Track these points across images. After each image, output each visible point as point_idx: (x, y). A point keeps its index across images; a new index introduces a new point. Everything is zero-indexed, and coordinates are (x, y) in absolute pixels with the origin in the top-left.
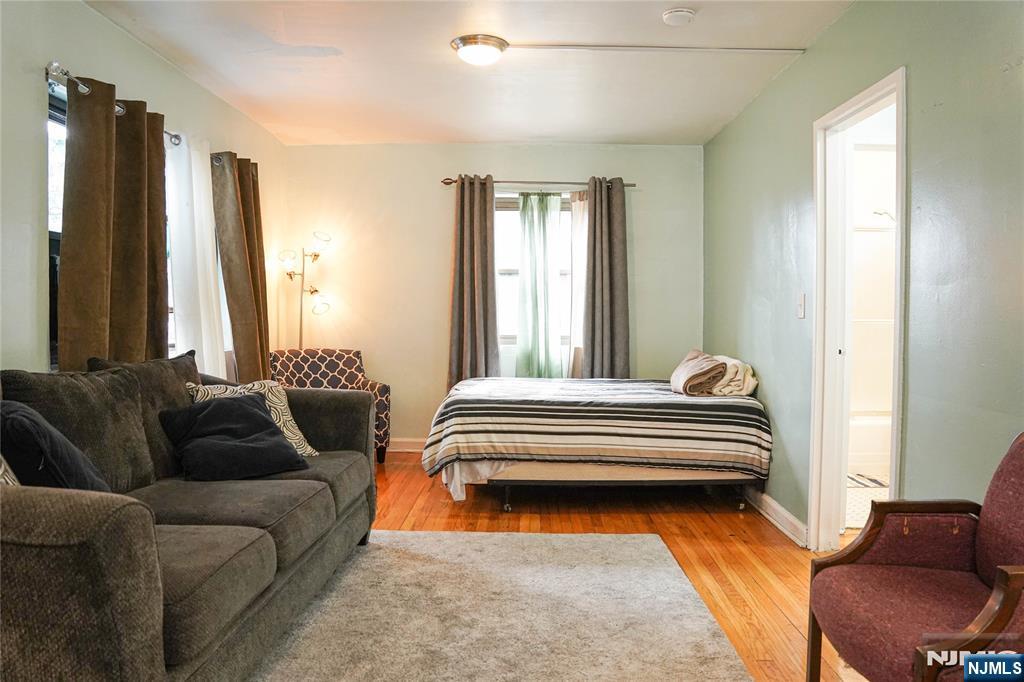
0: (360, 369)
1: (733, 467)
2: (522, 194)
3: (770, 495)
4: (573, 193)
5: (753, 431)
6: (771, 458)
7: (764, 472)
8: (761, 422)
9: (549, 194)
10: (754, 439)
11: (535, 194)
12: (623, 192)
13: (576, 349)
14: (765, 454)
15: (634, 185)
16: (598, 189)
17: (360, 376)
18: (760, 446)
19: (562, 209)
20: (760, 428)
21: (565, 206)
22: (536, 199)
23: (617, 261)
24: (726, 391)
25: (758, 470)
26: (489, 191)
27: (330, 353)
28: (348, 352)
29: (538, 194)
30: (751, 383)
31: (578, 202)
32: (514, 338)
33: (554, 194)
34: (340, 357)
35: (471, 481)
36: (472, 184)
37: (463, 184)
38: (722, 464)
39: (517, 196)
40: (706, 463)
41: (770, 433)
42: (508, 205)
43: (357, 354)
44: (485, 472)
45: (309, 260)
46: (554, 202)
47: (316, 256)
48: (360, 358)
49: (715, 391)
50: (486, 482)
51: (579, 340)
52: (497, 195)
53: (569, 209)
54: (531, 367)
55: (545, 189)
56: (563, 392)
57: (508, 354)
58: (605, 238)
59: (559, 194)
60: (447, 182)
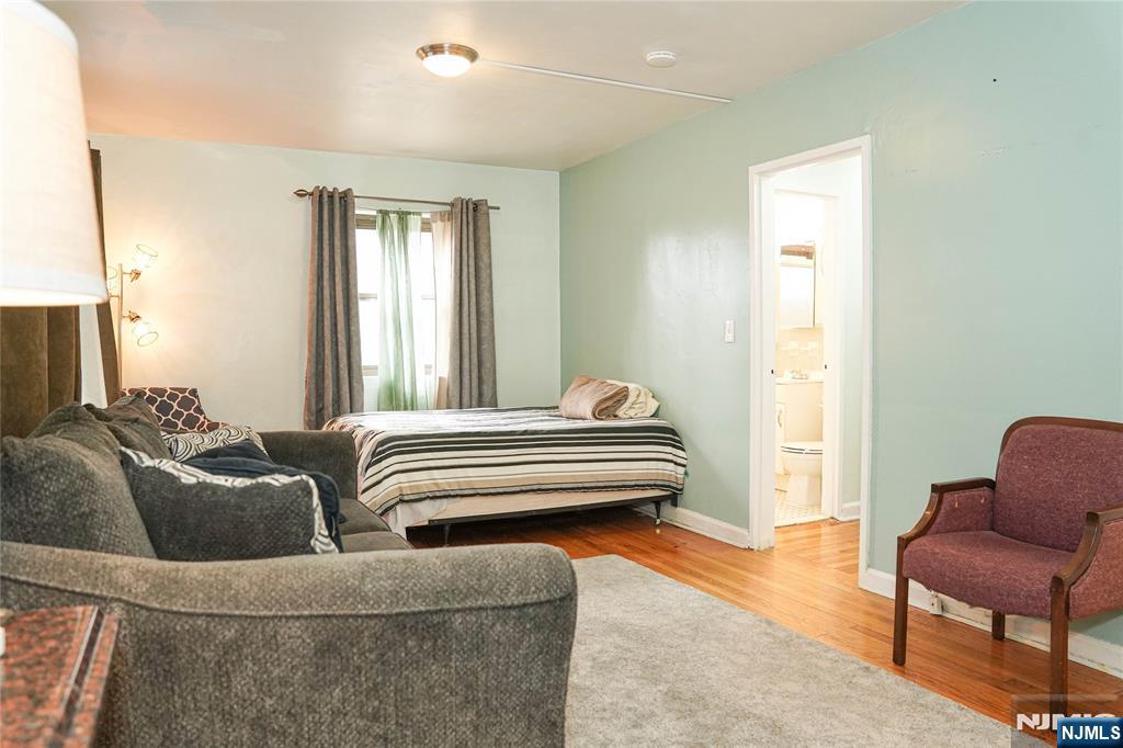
0: (199, 410)
1: (655, 485)
2: (380, 211)
3: (683, 507)
4: (434, 214)
5: (669, 449)
6: (686, 473)
7: (680, 487)
8: (674, 440)
9: (410, 213)
10: (670, 457)
11: (394, 212)
12: (488, 214)
13: (440, 378)
14: (681, 470)
15: (498, 208)
16: (465, 210)
17: (202, 419)
18: (676, 463)
19: (423, 230)
20: (674, 446)
21: (426, 226)
22: (394, 220)
23: (484, 285)
24: (632, 413)
25: (675, 485)
26: (349, 207)
27: (161, 392)
28: (183, 390)
29: (398, 213)
30: (653, 405)
31: (439, 223)
32: (376, 368)
33: (414, 213)
34: (173, 397)
35: (411, 523)
36: (331, 196)
37: (321, 196)
38: (646, 483)
39: (374, 213)
40: (633, 483)
41: (683, 450)
42: (368, 223)
43: (194, 392)
44: (427, 513)
45: (127, 278)
46: (414, 222)
47: (138, 274)
48: (197, 397)
49: (620, 413)
50: (426, 523)
51: (444, 368)
52: (357, 212)
53: (430, 230)
54: (394, 400)
55: (405, 207)
56: (458, 423)
57: (371, 386)
58: (472, 263)
59: (419, 214)
60: (300, 194)
